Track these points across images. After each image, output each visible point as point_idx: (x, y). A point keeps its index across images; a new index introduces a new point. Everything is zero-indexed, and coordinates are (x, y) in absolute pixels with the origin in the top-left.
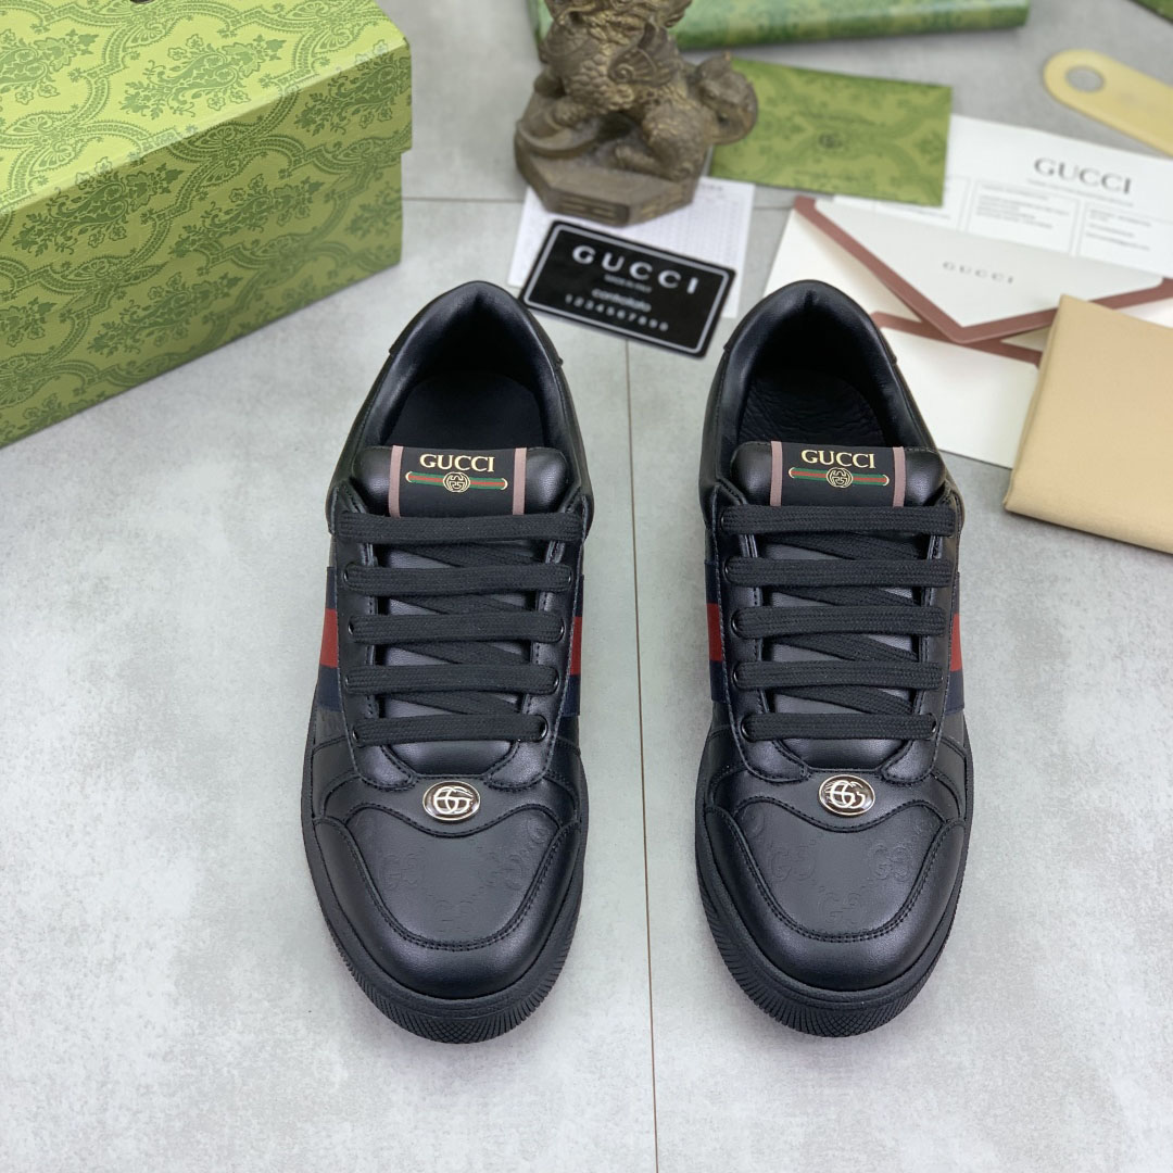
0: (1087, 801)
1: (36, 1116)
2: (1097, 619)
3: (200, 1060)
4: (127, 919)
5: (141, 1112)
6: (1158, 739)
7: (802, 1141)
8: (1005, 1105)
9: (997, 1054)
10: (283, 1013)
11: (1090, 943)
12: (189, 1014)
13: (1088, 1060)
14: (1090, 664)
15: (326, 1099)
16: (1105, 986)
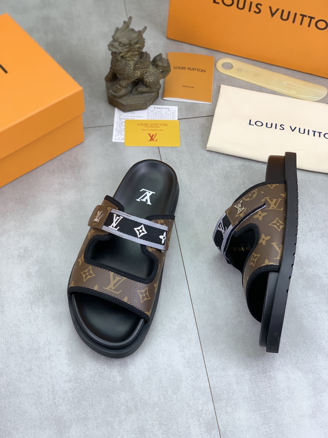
0: (309, 273)
1: (36, 404)
2: (303, 221)
3: (78, 381)
4: (51, 344)
5: (65, 398)
6: (325, 253)
7: (249, 378)
8: (302, 360)
9: (297, 346)
10: (100, 364)
11: (316, 312)
12: (74, 368)
13: (321, 344)
14: (303, 235)
15: (116, 386)
16: (322, 322)
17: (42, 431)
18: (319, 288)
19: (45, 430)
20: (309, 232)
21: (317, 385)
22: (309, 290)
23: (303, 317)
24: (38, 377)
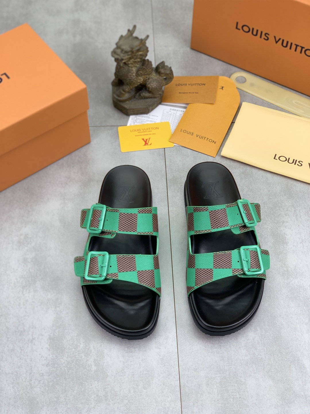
0: (294, 283)
7: (219, 381)
11: (296, 323)
12: (53, 353)
13: (297, 355)
15: (90, 375)
16: (300, 334)
17: (15, 409)
18: (302, 299)
19: (18, 409)
20: (300, 244)
21: (286, 395)
22: (292, 300)
23: (282, 326)
24: (19, 358)
